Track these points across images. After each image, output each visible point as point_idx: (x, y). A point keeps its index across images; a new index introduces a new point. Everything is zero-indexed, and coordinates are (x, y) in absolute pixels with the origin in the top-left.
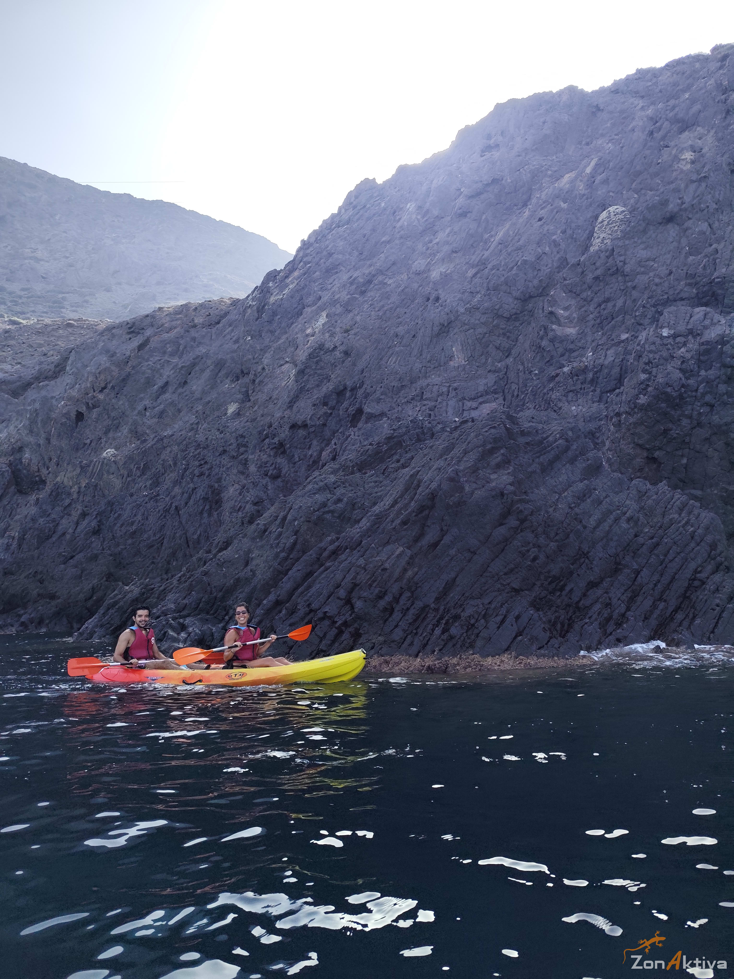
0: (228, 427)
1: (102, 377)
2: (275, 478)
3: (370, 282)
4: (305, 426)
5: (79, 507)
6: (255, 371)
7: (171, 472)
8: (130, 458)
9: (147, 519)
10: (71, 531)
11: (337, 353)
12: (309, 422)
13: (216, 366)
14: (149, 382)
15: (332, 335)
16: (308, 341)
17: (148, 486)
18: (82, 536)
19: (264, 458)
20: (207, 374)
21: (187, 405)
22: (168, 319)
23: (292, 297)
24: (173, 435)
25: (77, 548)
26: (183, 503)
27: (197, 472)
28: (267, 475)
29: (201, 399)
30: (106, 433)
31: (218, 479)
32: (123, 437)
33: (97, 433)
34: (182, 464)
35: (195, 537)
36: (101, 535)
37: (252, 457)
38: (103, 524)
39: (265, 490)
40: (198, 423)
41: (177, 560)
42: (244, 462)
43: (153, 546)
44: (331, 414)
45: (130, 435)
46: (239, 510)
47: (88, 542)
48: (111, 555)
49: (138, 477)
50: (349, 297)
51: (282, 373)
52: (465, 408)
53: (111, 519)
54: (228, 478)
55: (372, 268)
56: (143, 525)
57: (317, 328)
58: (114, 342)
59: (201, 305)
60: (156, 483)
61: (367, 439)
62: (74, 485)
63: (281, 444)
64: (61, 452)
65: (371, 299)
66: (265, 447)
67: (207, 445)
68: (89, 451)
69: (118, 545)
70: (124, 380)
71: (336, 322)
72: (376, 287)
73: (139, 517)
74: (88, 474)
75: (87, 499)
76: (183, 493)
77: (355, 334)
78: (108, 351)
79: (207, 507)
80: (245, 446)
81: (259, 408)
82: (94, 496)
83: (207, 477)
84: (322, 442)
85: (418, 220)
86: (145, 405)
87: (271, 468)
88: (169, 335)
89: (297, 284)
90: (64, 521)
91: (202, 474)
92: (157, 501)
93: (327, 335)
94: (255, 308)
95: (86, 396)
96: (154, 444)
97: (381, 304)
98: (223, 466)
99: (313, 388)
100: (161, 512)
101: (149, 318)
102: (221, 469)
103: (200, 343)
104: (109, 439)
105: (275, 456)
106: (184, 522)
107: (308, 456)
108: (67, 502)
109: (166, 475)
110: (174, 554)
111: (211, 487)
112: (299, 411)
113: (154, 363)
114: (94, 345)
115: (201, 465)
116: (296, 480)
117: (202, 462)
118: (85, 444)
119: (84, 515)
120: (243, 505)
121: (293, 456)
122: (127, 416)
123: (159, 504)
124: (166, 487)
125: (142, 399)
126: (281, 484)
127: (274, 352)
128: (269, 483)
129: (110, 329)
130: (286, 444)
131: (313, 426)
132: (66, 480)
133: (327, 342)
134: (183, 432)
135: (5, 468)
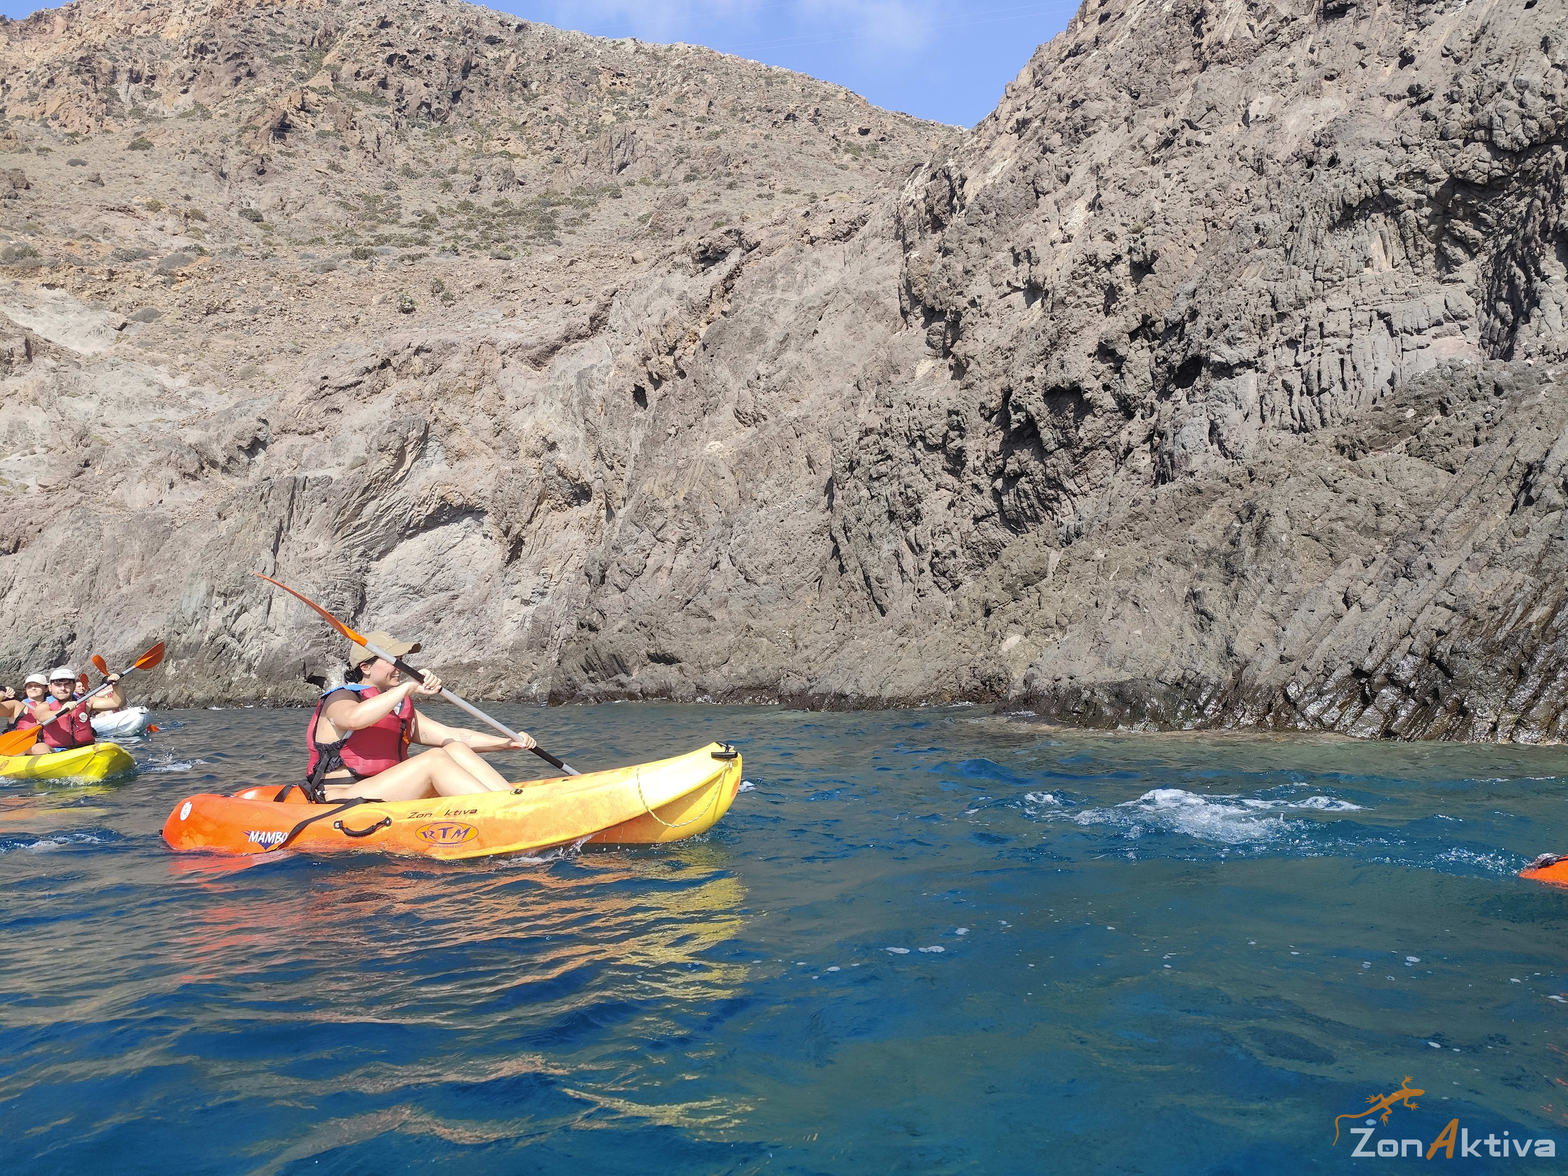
0: (922, 399)
1: (671, 331)
4: (1075, 391)
5: (677, 530)
6: (958, 306)
7: (809, 474)
8: (746, 454)
9: (786, 545)
10: (668, 564)
11: (1121, 267)
12: (1082, 384)
13: (861, 303)
15: (1109, 238)
16: (1059, 251)
17: (778, 496)
18: (696, 569)
20: (847, 316)
21: (820, 369)
22: (765, 233)
23: (1012, 181)
24: (807, 416)
25: (690, 590)
28: (1000, 473)
30: (700, 417)
32: (725, 422)
33: (686, 418)
37: (972, 444)
39: (997, 496)
41: (850, 606)
42: (956, 453)
43: (802, 586)
44: (1119, 368)
46: (952, 529)
47: (706, 579)
48: (744, 599)
49: (762, 482)
50: (1132, 170)
52: (1406, 347)
53: (733, 546)
54: (927, 480)
55: (1171, 117)
56: (781, 554)
57: (1072, 227)
60: (789, 492)
62: (667, 497)
63: (1029, 422)
64: (616, 447)
68: (675, 446)
70: (719, 333)
71: (1112, 214)
74: (687, 481)
75: (688, 516)
77: (1156, 233)
79: (894, 525)
80: (959, 428)
82: (698, 513)
83: (892, 479)
86: (756, 371)
88: (771, 258)
90: (657, 550)
91: (882, 475)
92: (797, 519)
93: (1099, 238)
95: (648, 362)
99: (1081, 328)
100: (809, 535)
101: (731, 234)
104: (704, 426)
105: (1017, 441)
106: (856, 549)
108: (660, 521)
109: (802, 479)
111: (900, 494)
112: (1062, 368)
113: (762, 305)
114: (647, 282)
115: (881, 460)
117: (883, 456)
119: (685, 541)
120: (959, 522)
121: (1050, 440)
122: (728, 390)
123: (801, 524)
124: (808, 496)
125: (749, 363)
126: (1027, 487)
130: (1037, 422)
131: (1089, 389)
132: (656, 489)
133: (1099, 251)
134: (822, 411)
135: (534, 474)
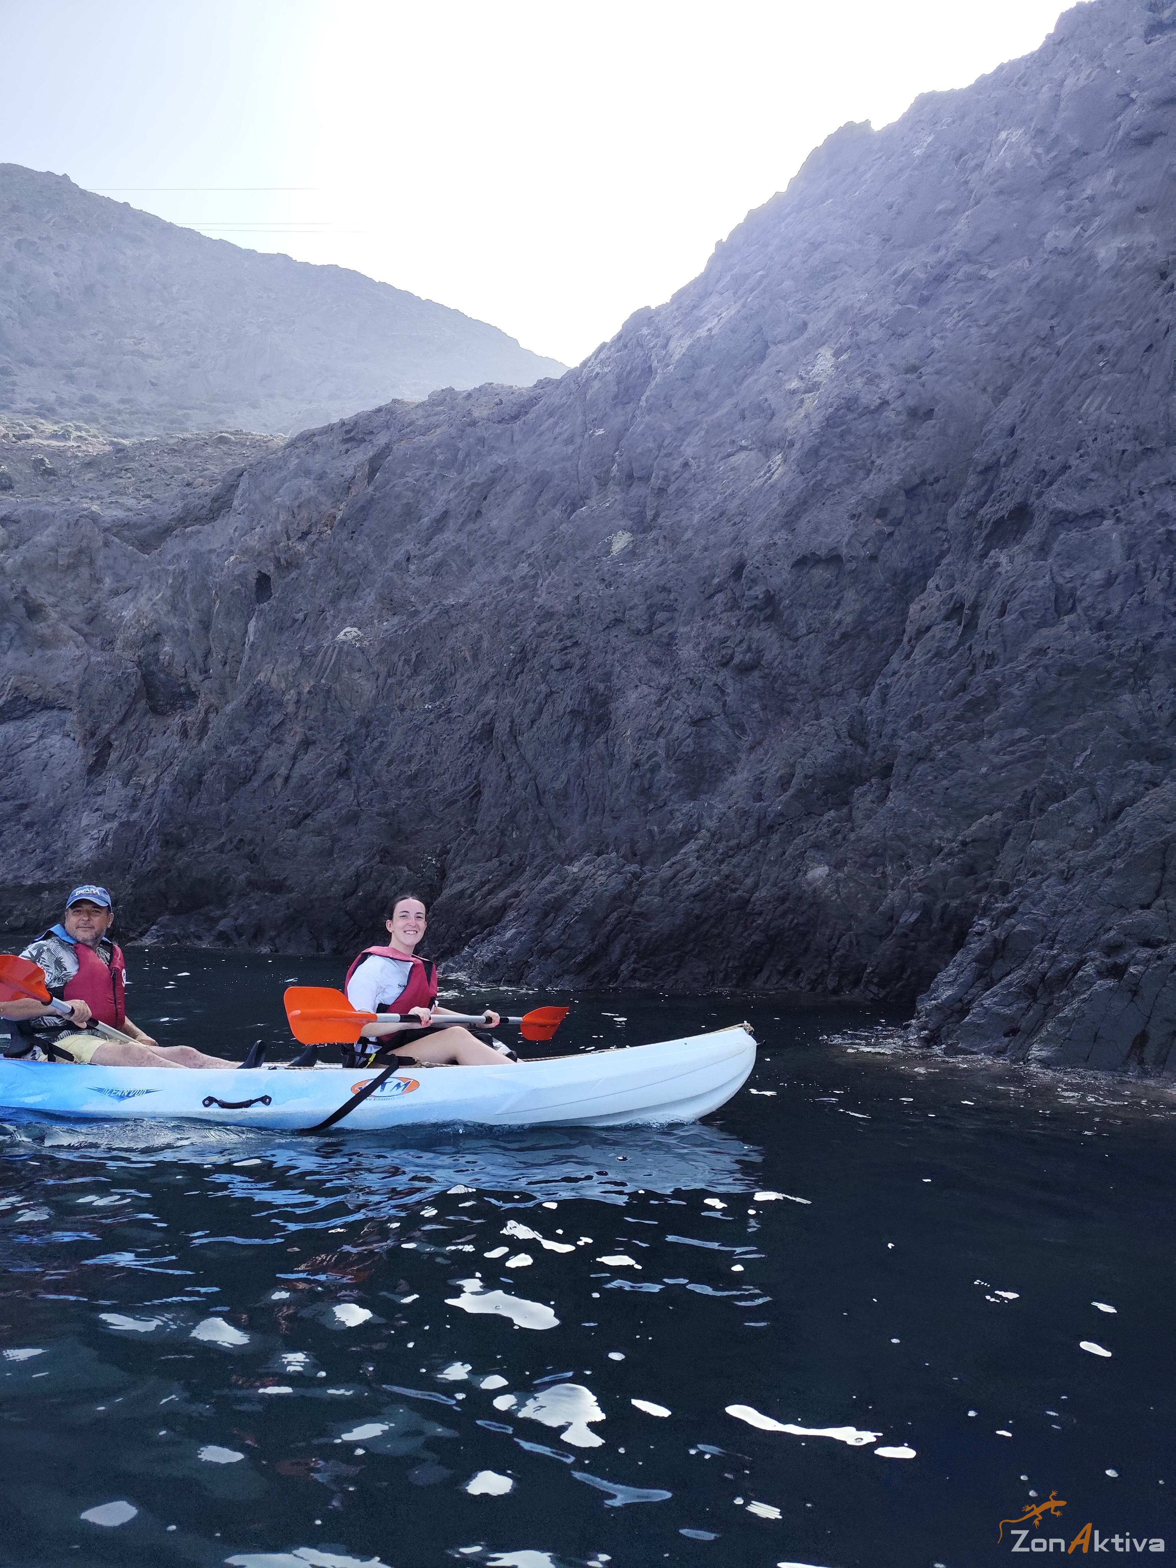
0: (622, 575)
1: (304, 513)
2: (744, 669)
3: (940, 279)
4: (834, 559)
5: (298, 729)
6: (667, 470)
7: (467, 670)
8: (391, 643)
9: (436, 752)
10: (283, 771)
11: (889, 415)
12: (844, 552)
13: (534, 484)
14: (410, 514)
15: (872, 380)
16: (802, 401)
17: (427, 694)
18: (319, 777)
19: (717, 631)
20: (518, 498)
21: (484, 554)
22: (420, 412)
23: (733, 331)
24: (466, 605)
25: (310, 801)
26: (527, 721)
27: (556, 662)
28: (725, 665)
29: (509, 543)
30: (334, 602)
31: (606, 674)
32: (366, 609)
33: (317, 602)
34: (509, 651)
35: (558, 785)
36: (353, 779)
37: (688, 629)
38: (352, 759)
39: (719, 694)
40: (535, 576)
41: (518, 828)
42: (665, 640)
43: (455, 802)
44: (891, 534)
45: (379, 606)
46: (658, 734)
47: (331, 789)
48: (379, 815)
49: (408, 677)
50: (898, 307)
51: (733, 469)
53: (368, 750)
54: (624, 674)
55: (942, 252)
56: (428, 762)
57: (818, 375)
58: (318, 457)
59: (480, 390)
60: (441, 691)
61: (1069, 566)
62: (288, 689)
63: (770, 599)
64: (231, 641)
65: (956, 306)
66: (718, 610)
67: (578, 610)
68: (302, 633)
69: (385, 797)
70: (363, 508)
71: (874, 356)
72: (959, 285)
73: (421, 749)
74: (314, 670)
75: (313, 713)
76: (526, 702)
77: (938, 373)
78: (307, 473)
79: (579, 729)
80: (671, 608)
81: (696, 532)
82: (326, 710)
83: (578, 671)
84: (866, 595)
85: (1037, 156)
86: (407, 551)
87: (738, 649)
88: (427, 438)
89: (744, 306)
90: (271, 753)
91: (567, 666)
92: (450, 721)
93: (859, 382)
94: (610, 377)
95: (275, 547)
96: (434, 620)
97: (991, 311)
98: (615, 650)
99: (839, 485)
100: (465, 740)
101: (382, 414)
102: (609, 656)
103: (493, 447)
104: (339, 611)
105: (747, 626)
106: (529, 756)
107: (832, 623)
108: (277, 718)
109: (458, 676)
110: (513, 816)
111: (589, 689)
112: (816, 530)
113: (417, 480)
114: (281, 463)
115: (566, 648)
116: (796, 674)
117: (568, 643)
118: (296, 621)
119: (307, 744)
120: (667, 725)
121: (795, 623)
122: (371, 572)
123: (456, 727)
124: (465, 696)
125: (397, 543)
126: (760, 683)
127: (707, 432)
128: (730, 682)
129: (307, 437)
130: (781, 599)
131: (854, 558)
132: (274, 678)
133: (862, 395)
134: (486, 600)
135: (132, 668)
